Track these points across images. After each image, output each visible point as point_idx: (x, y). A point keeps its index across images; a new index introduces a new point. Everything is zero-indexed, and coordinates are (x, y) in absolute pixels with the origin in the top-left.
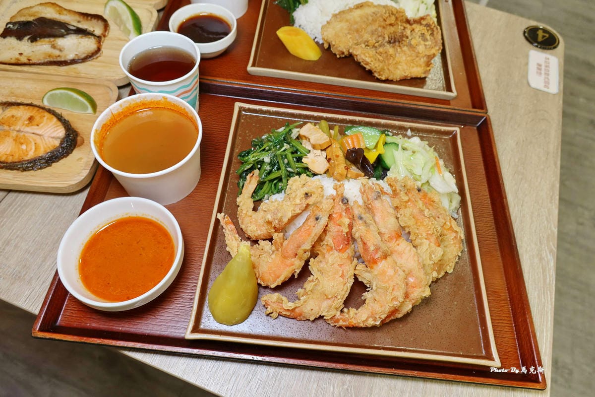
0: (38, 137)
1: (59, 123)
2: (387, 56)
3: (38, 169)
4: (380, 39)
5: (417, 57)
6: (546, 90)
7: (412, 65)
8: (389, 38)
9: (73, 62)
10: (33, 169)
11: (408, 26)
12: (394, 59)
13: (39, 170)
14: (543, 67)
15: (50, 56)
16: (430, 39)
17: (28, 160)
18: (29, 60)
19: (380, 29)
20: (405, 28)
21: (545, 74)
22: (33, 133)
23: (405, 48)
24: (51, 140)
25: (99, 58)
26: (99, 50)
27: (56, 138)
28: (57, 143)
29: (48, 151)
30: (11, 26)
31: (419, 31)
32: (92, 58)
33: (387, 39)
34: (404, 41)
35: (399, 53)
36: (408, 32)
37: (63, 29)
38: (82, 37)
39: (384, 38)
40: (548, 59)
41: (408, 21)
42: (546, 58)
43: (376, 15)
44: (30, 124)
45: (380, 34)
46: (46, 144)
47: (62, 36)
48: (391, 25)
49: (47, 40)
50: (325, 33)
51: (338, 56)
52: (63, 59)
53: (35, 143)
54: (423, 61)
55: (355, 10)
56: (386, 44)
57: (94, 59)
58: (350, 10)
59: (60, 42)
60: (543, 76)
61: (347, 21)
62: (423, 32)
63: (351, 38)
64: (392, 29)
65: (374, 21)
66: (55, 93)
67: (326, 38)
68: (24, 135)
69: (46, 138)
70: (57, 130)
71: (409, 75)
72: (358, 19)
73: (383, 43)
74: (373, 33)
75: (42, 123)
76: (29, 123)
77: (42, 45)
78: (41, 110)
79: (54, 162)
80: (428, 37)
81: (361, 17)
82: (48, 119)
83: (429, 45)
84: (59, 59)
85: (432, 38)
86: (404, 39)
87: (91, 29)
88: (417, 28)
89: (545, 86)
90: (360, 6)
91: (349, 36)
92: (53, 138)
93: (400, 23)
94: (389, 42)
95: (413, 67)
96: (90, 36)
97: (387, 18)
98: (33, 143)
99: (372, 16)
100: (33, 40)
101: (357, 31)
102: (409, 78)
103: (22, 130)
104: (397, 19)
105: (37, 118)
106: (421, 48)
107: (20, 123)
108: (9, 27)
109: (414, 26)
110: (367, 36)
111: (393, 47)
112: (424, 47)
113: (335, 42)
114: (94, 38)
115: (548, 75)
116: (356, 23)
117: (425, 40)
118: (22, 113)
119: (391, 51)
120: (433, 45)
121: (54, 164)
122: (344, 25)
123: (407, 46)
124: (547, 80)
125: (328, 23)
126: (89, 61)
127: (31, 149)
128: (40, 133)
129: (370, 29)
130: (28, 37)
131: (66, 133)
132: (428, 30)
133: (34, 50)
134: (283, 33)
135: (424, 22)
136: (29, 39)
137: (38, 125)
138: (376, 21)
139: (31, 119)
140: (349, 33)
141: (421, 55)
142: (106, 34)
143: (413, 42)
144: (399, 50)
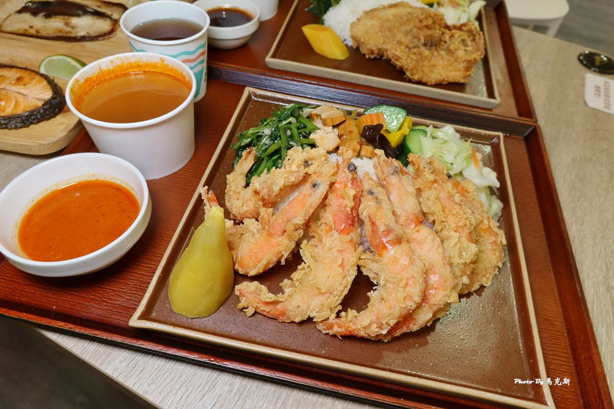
1: (48, 87)
2: (421, 58)
3: (12, 128)
4: (415, 40)
5: (456, 61)
6: (606, 110)
7: (450, 68)
8: (425, 40)
9: (83, 39)
10: (6, 128)
11: (447, 31)
12: (429, 62)
13: (14, 130)
14: (602, 90)
15: (60, 31)
16: (472, 44)
17: (3, 117)
18: (37, 32)
19: (415, 30)
20: (443, 33)
21: (605, 96)
22: (18, 93)
23: (442, 52)
26: (112, 31)
27: (41, 99)
28: (40, 104)
29: (29, 110)
30: (30, 4)
31: (459, 37)
32: (103, 38)
33: (422, 41)
34: (442, 45)
35: (436, 57)
36: (447, 37)
37: (81, 10)
38: (98, 19)
39: (419, 40)
40: (608, 83)
41: (447, 27)
42: (605, 82)
43: (412, 15)
44: (17, 84)
45: (415, 35)
46: (28, 103)
47: (78, 16)
48: (427, 27)
49: (61, 17)
50: (355, 30)
51: (367, 57)
52: (73, 35)
53: (16, 101)
54: (462, 66)
55: (388, 9)
56: (421, 46)
57: (105, 39)
58: (384, 8)
59: (75, 21)
60: (602, 98)
61: (379, 18)
62: (463, 37)
63: (382, 35)
64: (429, 32)
65: (409, 21)
66: (53, 60)
67: (354, 35)
68: (7, 93)
69: (30, 98)
70: (44, 92)
71: (446, 79)
72: (391, 18)
73: (418, 45)
74: (407, 33)
75: (30, 83)
76: (15, 83)
77: (55, 22)
78: (33, 73)
79: (32, 123)
80: (469, 43)
81: (394, 16)
82: (37, 81)
83: (469, 51)
84: (69, 35)
85: (474, 43)
86: (442, 43)
87: (109, 13)
88: (457, 34)
89: (605, 107)
90: (395, 6)
91: (380, 34)
92: (36, 99)
93: (437, 27)
94: (425, 45)
95: (451, 71)
96: (107, 19)
97: (423, 19)
99: (407, 16)
100: (48, 16)
101: (390, 29)
102: (446, 83)
103: (6, 88)
104: (434, 22)
105: (27, 80)
106: (460, 53)
107: (8, 82)
108: (29, 6)
109: (454, 31)
110: (400, 36)
111: (429, 50)
112: (464, 52)
113: (364, 38)
114: (110, 21)
115: (609, 97)
116: (388, 20)
117: (466, 46)
118: (13, 74)
119: (426, 52)
120: (474, 51)
121: (32, 126)
122: (376, 23)
123: (445, 50)
124: (607, 102)
125: (358, 20)
126: (100, 40)
127: (9, 106)
128: (25, 93)
129: (404, 28)
130: (43, 14)
131: (53, 95)
132: (469, 37)
133: (46, 25)
134: (309, 31)
135: (464, 28)
136: (43, 16)
137: (24, 85)
138: (411, 21)
139: (19, 79)
140: (380, 31)
141: (461, 60)
143: (452, 47)
144: (436, 53)
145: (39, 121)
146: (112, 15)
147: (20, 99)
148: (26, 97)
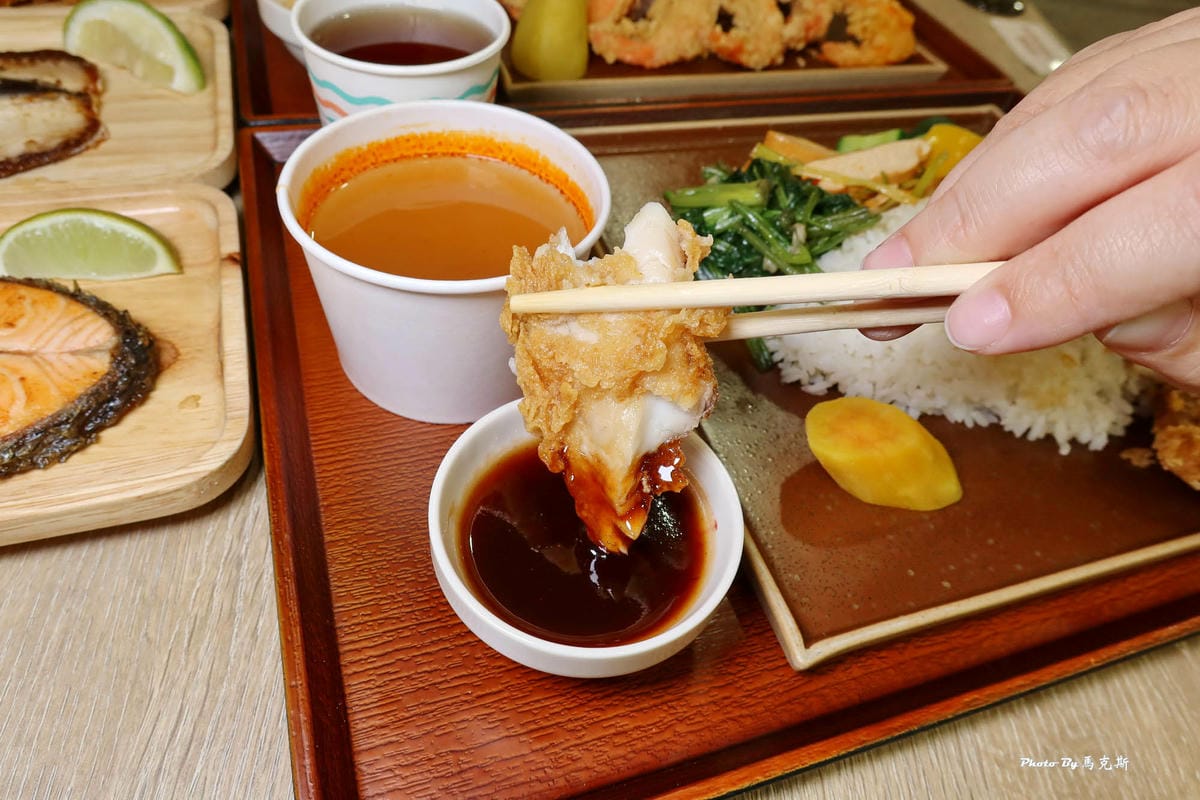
0: (24, 358)
3: (52, 461)
24: (71, 360)
25: (103, 146)
26: (93, 122)
27: (90, 352)
28: (102, 364)
32: (83, 147)
38: (30, 100)
53: (22, 379)
57: (88, 148)
66: (33, 232)
69: (53, 359)
70: (80, 329)
75: (22, 316)
79: (105, 426)
82: (34, 303)
87: (50, 80)
92: (73, 353)
96: (55, 95)
98: (14, 378)
114: (67, 98)
137: (11, 325)
142: (99, 86)
145: (121, 414)
146: (59, 82)
147: (28, 369)
148: (35, 357)
